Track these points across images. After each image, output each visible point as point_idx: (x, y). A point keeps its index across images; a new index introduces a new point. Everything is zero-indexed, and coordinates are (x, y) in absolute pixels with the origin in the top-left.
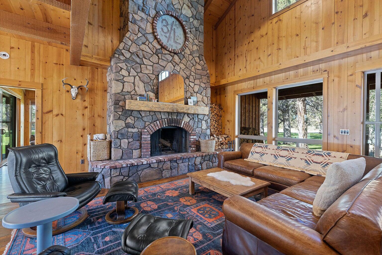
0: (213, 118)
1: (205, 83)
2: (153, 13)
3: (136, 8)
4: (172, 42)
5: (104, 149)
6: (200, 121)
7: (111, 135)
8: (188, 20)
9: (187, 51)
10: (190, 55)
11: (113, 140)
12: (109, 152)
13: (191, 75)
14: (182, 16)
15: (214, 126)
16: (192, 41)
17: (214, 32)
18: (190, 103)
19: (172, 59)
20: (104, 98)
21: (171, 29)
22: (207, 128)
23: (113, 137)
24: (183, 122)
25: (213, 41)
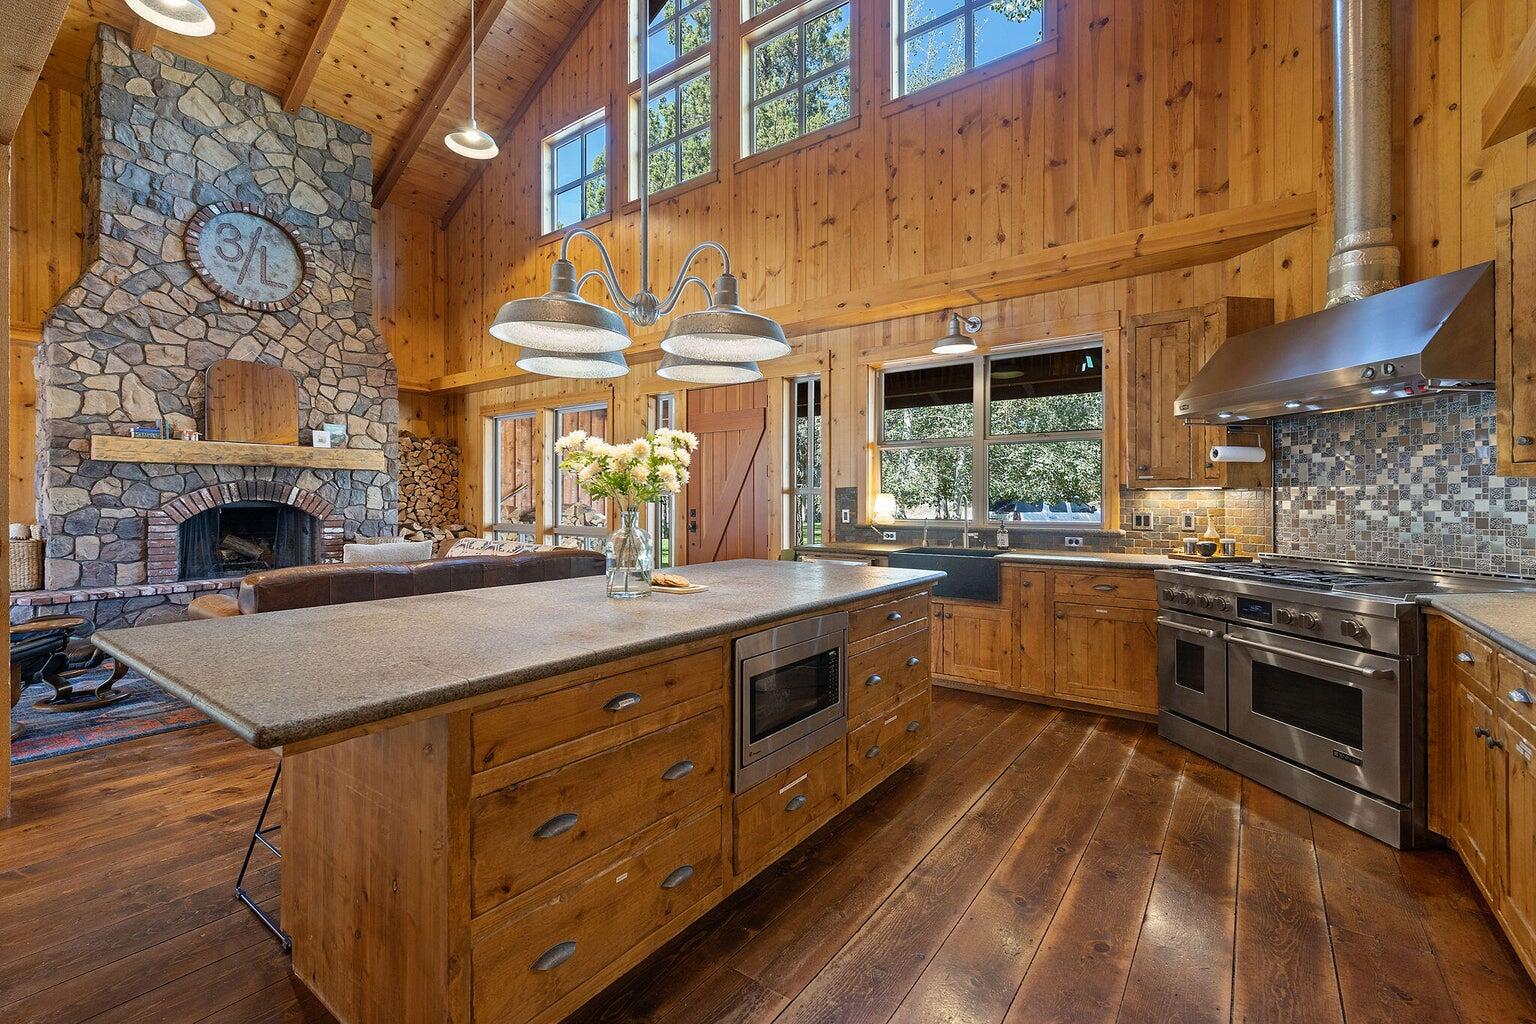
0: (425, 479)
1: (377, 388)
2: (184, 209)
3: (125, 200)
4: (254, 282)
5: (18, 563)
6: (360, 486)
7: (43, 527)
8: (312, 223)
9: (311, 305)
10: (322, 313)
11: (48, 538)
12: (35, 571)
13: (325, 366)
14: (290, 213)
15: (429, 500)
16: (329, 278)
17: (441, 236)
18: (321, 441)
19: (257, 326)
20: (25, 426)
21: (253, 248)
22: (386, 507)
23: (50, 531)
24: (295, 491)
25: (435, 261)
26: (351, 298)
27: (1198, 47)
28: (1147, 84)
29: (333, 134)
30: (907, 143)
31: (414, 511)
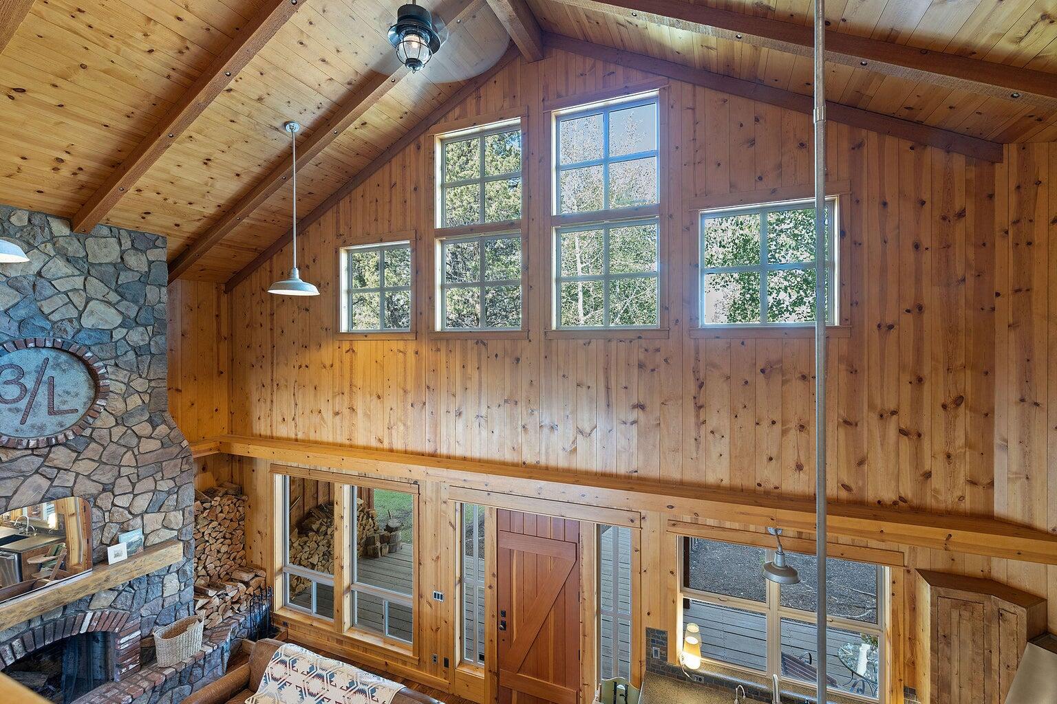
0: (214, 535)
1: (173, 479)
4: (41, 416)
6: (157, 580)
8: (106, 339)
9: (106, 420)
10: (117, 424)
13: (119, 476)
14: (82, 335)
15: (219, 552)
16: (124, 388)
17: (224, 298)
18: (116, 555)
19: (44, 461)
21: (39, 382)
22: (182, 589)
24: (89, 615)
25: (219, 324)
26: (147, 402)
27: (968, 372)
28: (927, 386)
29: (127, 244)
30: (714, 366)
31: (205, 567)
